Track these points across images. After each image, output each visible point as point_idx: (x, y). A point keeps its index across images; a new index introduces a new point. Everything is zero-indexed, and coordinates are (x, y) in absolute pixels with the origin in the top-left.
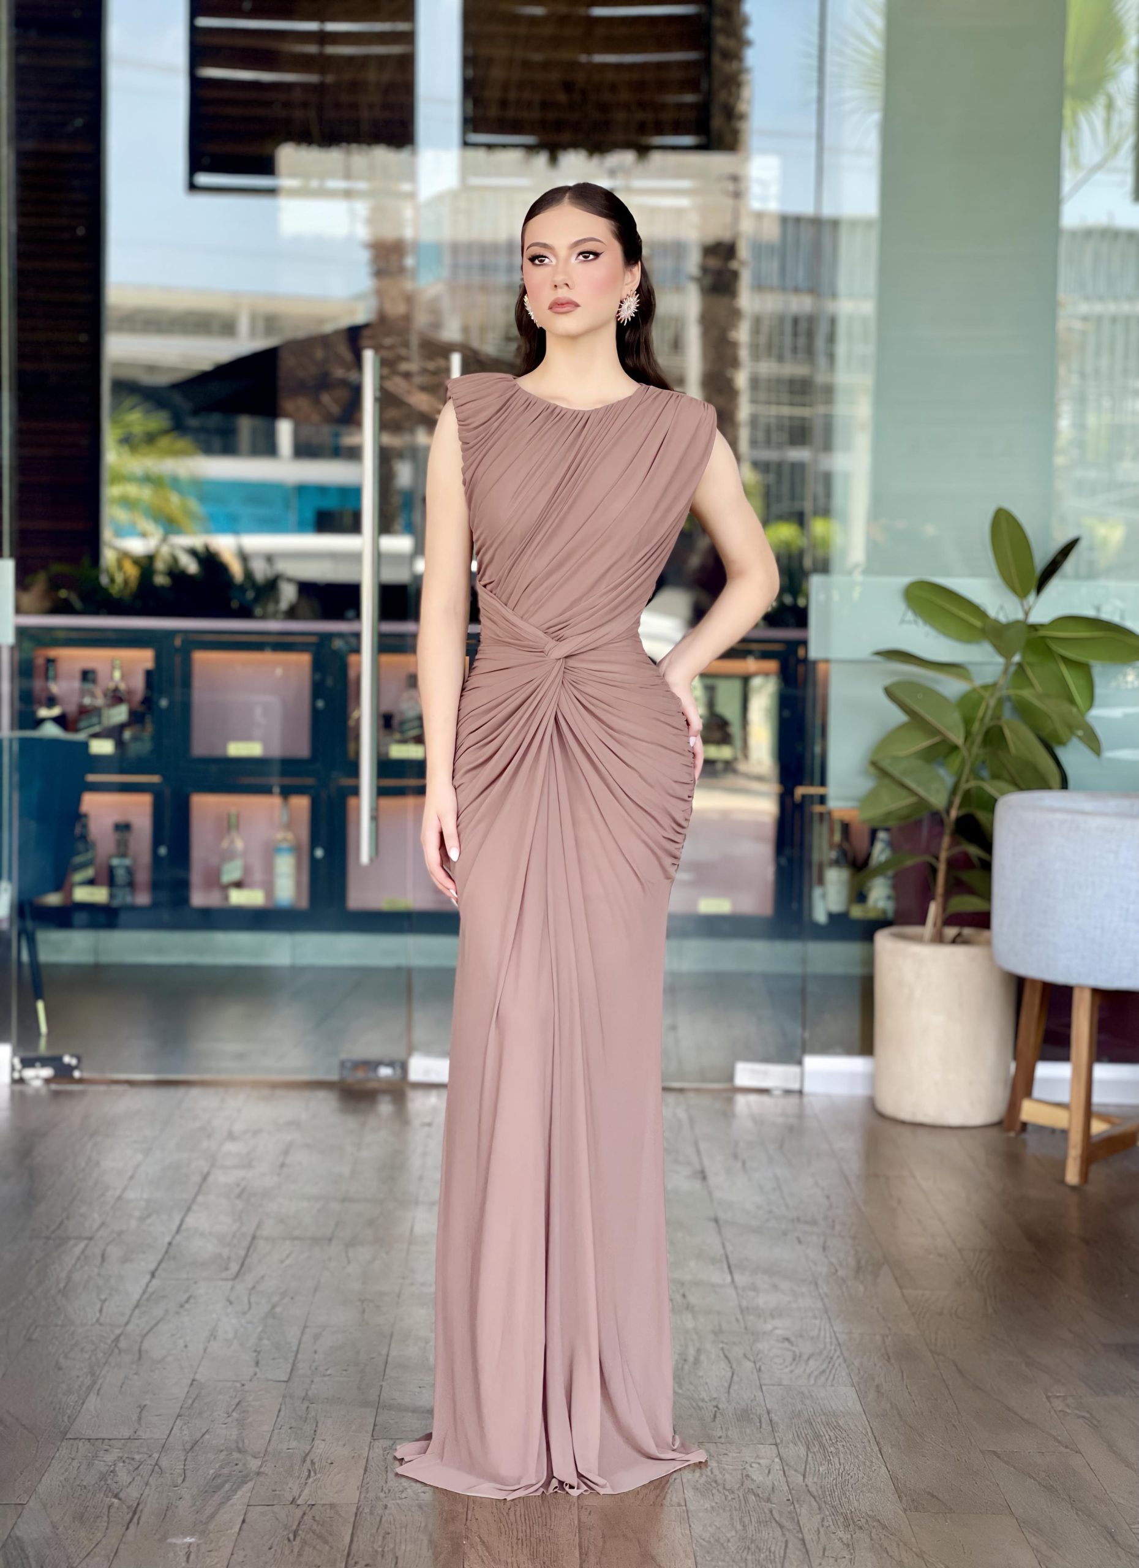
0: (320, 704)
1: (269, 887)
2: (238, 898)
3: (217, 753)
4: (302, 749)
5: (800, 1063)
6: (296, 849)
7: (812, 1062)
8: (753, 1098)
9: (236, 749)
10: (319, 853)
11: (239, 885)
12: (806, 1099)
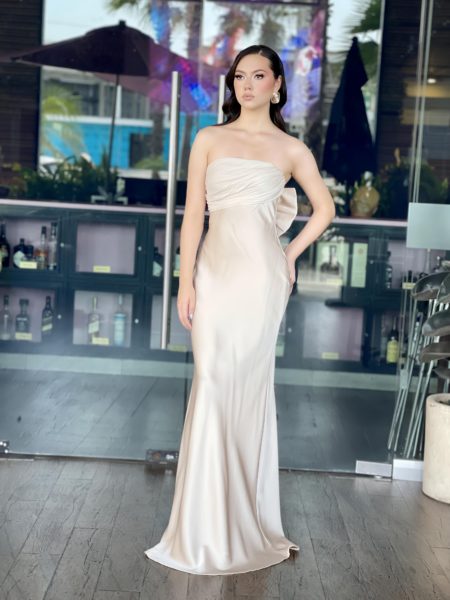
0: (140, 249)
1: (112, 337)
2: (96, 341)
3: (89, 270)
4: (130, 270)
5: (391, 463)
6: (125, 318)
7: (397, 463)
8: (366, 480)
9: (98, 269)
10: (137, 321)
11: (97, 334)
12: (394, 483)
